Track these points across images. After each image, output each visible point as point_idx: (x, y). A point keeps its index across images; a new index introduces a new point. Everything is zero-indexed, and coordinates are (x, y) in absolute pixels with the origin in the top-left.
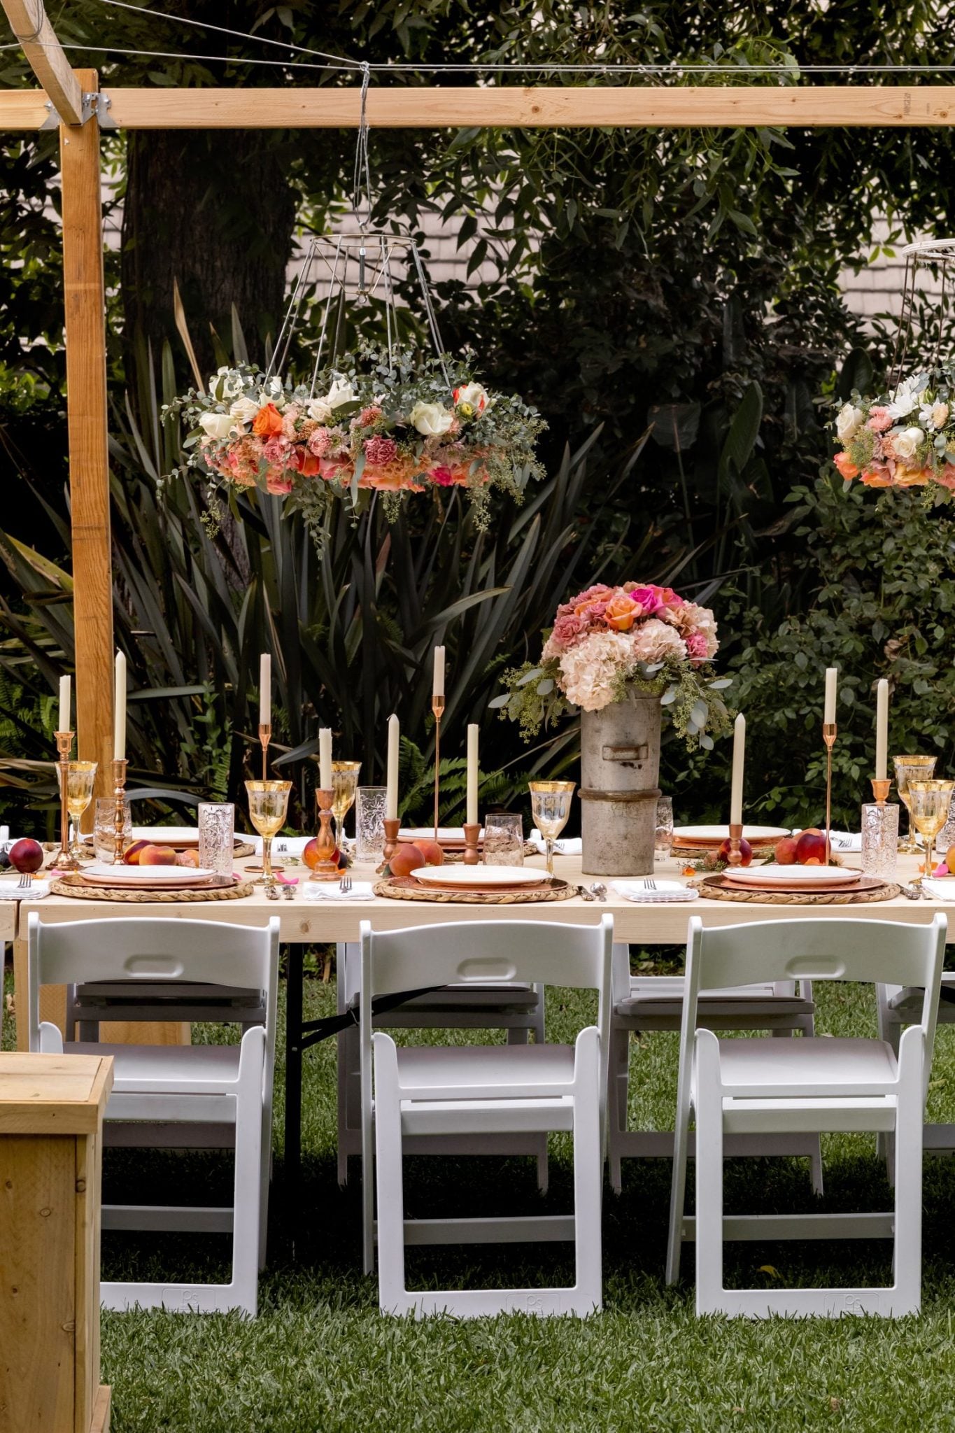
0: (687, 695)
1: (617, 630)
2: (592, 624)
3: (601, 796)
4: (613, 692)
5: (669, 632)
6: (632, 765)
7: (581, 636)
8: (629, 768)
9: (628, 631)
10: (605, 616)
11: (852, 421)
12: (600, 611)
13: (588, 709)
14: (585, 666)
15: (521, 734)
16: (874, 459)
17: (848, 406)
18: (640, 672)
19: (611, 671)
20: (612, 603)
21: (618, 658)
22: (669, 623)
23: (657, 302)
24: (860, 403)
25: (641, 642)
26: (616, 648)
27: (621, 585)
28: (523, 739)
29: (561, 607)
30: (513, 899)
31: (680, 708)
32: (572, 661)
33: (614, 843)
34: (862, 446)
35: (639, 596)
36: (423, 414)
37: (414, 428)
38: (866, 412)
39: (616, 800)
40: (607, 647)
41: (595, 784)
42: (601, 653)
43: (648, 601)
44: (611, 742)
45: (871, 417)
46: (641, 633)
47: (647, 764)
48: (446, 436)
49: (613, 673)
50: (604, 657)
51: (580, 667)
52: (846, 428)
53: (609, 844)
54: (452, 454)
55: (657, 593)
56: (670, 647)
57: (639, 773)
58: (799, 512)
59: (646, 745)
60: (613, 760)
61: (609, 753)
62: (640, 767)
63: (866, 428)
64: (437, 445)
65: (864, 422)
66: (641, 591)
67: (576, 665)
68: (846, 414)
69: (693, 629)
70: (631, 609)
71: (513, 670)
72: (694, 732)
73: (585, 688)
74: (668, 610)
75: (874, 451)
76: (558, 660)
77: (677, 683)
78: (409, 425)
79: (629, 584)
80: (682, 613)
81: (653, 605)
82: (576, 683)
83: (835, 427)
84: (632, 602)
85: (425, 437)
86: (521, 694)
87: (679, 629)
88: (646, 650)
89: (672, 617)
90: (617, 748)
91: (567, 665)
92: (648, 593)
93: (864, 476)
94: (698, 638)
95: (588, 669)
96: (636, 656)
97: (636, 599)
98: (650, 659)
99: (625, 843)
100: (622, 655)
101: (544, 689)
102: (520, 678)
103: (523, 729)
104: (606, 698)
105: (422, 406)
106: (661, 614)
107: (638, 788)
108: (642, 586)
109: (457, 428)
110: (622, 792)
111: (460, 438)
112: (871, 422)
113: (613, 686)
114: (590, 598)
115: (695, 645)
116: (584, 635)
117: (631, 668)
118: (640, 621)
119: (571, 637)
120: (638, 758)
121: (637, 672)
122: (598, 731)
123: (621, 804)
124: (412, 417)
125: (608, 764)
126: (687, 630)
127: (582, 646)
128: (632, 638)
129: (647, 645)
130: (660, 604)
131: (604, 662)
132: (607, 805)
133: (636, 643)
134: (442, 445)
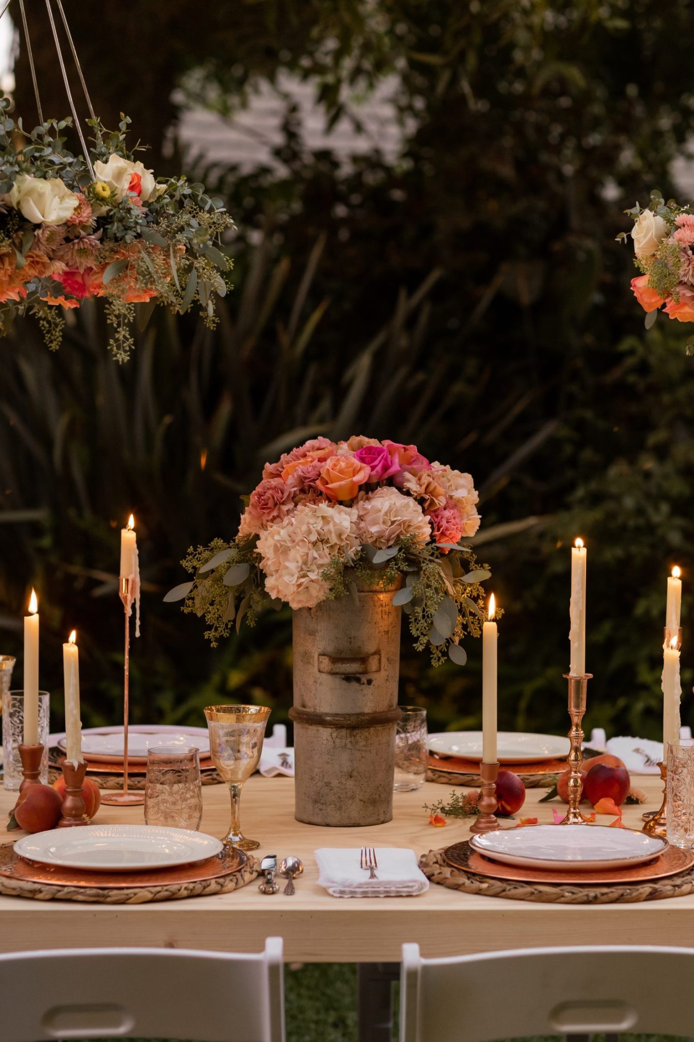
0: (430, 592)
1: (334, 500)
2: (303, 491)
3: (317, 720)
4: (327, 585)
5: (407, 505)
6: (358, 680)
7: (285, 508)
8: (354, 685)
9: (350, 504)
10: (318, 482)
11: (653, 232)
12: (312, 475)
13: (294, 606)
14: (289, 549)
15: (207, 635)
16: (681, 283)
17: (647, 212)
18: (364, 559)
19: (324, 557)
20: (329, 464)
21: (334, 540)
22: (408, 493)
23: (507, 171)
24: (662, 208)
25: (368, 518)
26: (331, 526)
27: (346, 440)
28: (209, 641)
29: (269, 467)
30: (150, 896)
31: (419, 610)
32: (271, 542)
33: (335, 783)
34: (666, 265)
35: (367, 455)
36: (30, 193)
37: (19, 213)
38: (670, 221)
39: (337, 726)
40: (319, 524)
41: (309, 704)
42: (309, 532)
43: (379, 463)
44: (330, 649)
45: (677, 228)
46: (368, 506)
47: (379, 678)
48: (68, 225)
49: (326, 560)
50: (314, 537)
51: (282, 550)
52: (644, 242)
53: (328, 784)
54: (83, 252)
55: (391, 452)
56: (407, 525)
57: (368, 690)
58: (630, 361)
59: (378, 652)
60: (333, 673)
61: (326, 663)
62: (369, 682)
63: (671, 241)
64: (59, 239)
65: (668, 234)
66: (370, 449)
67: (276, 549)
68: (644, 223)
69: (441, 502)
70: (355, 472)
71: (200, 548)
72: (438, 642)
73: (286, 578)
74: (407, 475)
75: (681, 272)
76: (257, 537)
77: (417, 574)
78: (10, 209)
79: (355, 440)
80: (425, 480)
81: (386, 468)
82: (277, 571)
83: (631, 241)
84: (357, 463)
85: (38, 226)
86: (208, 583)
87: (421, 501)
88: (374, 529)
89: (412, 484)
90: (336, 659)
91: (264, 547)
92: (379, 451)
93: (668, 306)
94: (447, 513)
95: (292, 554)
96: (359, 537)
97: (362, 460)
98: (378, 543)
99: (350, 783)
100: (339, 536)
101: (236, 577)
102: (207, 561)
103: (210, 628)
104: (318, 593)
105: (29, 181)
106: (399, 479)
107: (367, 710)
108: (374, 443)
109: (88, 216)
110: (344, 716)
111: (95, 231)
112: (678, 234)
113: (326, 577)
114: (305, 456)
115: (444, 523)
116: (290, 506)
117: (351, 553)
118: (368, 488)
119: (271, 509)
120: (365, 672)
121: (361, 559)
122: (312, 633)
123: (344, 732)
124: (14, 196)
125: (325, 677)
126: (432, 503)
127: (286, 521)
128: (354, 512)
129: (375, 523)
130: (395, 467)
131: (314, 544)
132: (325, 733)
133: (361, 518)
134: (68, 240)
